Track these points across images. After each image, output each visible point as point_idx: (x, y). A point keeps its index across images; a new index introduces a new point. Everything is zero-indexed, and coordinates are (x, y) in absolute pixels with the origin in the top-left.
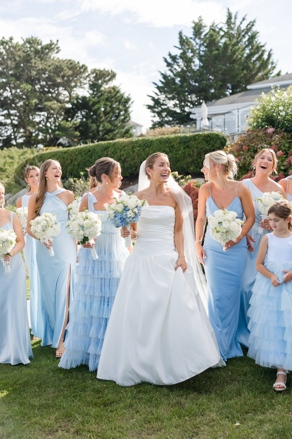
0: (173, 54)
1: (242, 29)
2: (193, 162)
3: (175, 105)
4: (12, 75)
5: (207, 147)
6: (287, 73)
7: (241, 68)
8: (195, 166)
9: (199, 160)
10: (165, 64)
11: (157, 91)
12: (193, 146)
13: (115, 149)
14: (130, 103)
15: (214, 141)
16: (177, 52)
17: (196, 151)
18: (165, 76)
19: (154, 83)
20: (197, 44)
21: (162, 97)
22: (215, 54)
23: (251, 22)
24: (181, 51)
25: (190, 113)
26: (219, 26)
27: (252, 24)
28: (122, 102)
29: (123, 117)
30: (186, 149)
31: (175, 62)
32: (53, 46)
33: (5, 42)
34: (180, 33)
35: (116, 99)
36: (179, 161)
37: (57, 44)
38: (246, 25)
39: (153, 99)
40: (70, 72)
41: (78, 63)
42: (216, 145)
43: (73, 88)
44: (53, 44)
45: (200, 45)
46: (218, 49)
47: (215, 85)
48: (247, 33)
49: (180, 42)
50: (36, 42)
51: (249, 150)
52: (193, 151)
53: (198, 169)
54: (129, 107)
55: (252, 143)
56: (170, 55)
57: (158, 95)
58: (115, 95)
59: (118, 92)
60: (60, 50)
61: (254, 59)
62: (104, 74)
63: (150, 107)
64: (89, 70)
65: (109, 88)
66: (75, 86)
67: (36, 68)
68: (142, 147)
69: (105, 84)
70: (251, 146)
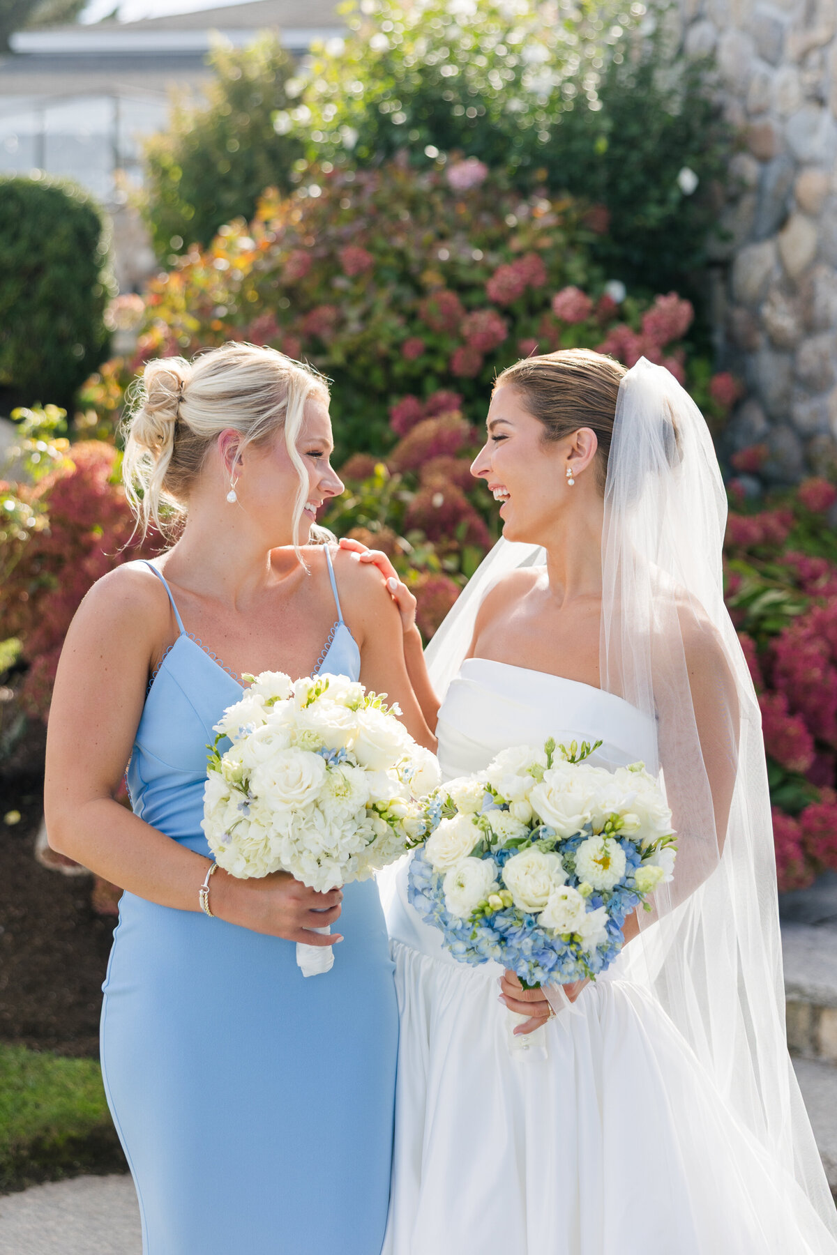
15: (42, 222)
42: (51, 244)
70: (384, 253)
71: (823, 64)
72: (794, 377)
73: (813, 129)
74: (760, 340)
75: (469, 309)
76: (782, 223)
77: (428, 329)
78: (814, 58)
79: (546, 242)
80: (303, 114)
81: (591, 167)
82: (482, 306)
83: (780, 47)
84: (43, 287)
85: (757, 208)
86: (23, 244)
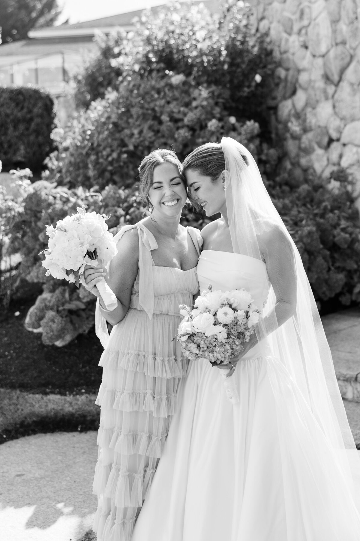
15: (32, 102)
42: (35, 110)
70: (147, 109)
71: (306, 34)
72: (300, 148)
73: (304, 58)
74: (288, 135)
75: (178, 128)
76: (294, 92)
77: (163, 136)
78: (303, 32)
79: (205, 103)
80: (121, 59)
81: (223, 75)
82: (183, 127)
83: (292, 28)
84: (33, 126)
85: (285, 87)
86: (25, 110)
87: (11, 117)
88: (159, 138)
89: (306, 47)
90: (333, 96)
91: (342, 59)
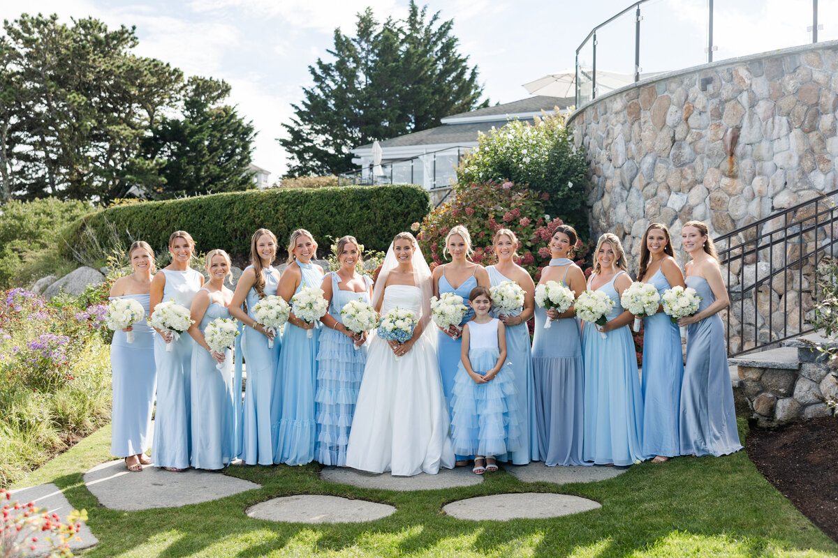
0: (325, 62)
1: (433, 32)
2: (374, 231)
3: (326, 143)
4: (51, 78)
5: (398, 209)
6: (498, 104)
7: (431, 91)
8: (378, 237)
9: (384, 228)
10: (312, 77)
11: (298, 119)
12: (376, 206)
13: (245, 206)
14: (252, 135)
15: (410, 199)
16: (332, 60)
17: (380, 213)
18: (311, 96)
19: (293, 105)
20: (363, 49)
21: (306, 128)
22: (392, 67)
23: (446, 23)
24: (338, 59)
25: (351, 156)
26: (398, 26)
27: (447, 26)
28: (238, 133)
29: (239, 158)
30: (364, 210)
31: (329, 75)
32: (126, 35)
33: (42, 22)
34: (337, 31)
35: (229, 127)
36: (351, 228)
37: (133, 33)
38: (439, 27)
39: (292, 131)
40: (154, 80)
41: (168, 65)
42: (412, 206)
43: (157, 105)
44: (127, 31)
45: (368, 52)
46: (396, 60)
47: (391, 115)
48: (439, 38)
49: (336, 44)
50: (96, 26)
51: (475, 214)
52: (375, 214)
53: (383, 242)
54: (249, 142)
55: (480, 204)
56: (320, 63)
57: (299, 125)
58: (228, 121)
59: (233, 116)
60: (138, 43)
61: (450, 79)
62: (210, 87)
63: (285, 143)
64: (186, 78)
65: (218, 108)
66: (161, 103)
67: (95, 68)
68: (292, 204)
69: (211, 102)
71: (610, 149)
73: (608, 168)
76: (603, 195)
79: (520, 205)
81: (541, 182)
83: (602, 144)
85: (597, 190)
87: (392, 211)
88: (483, 230)
89: (611, 160)
90: (626, 199)
91: (631, 170)
